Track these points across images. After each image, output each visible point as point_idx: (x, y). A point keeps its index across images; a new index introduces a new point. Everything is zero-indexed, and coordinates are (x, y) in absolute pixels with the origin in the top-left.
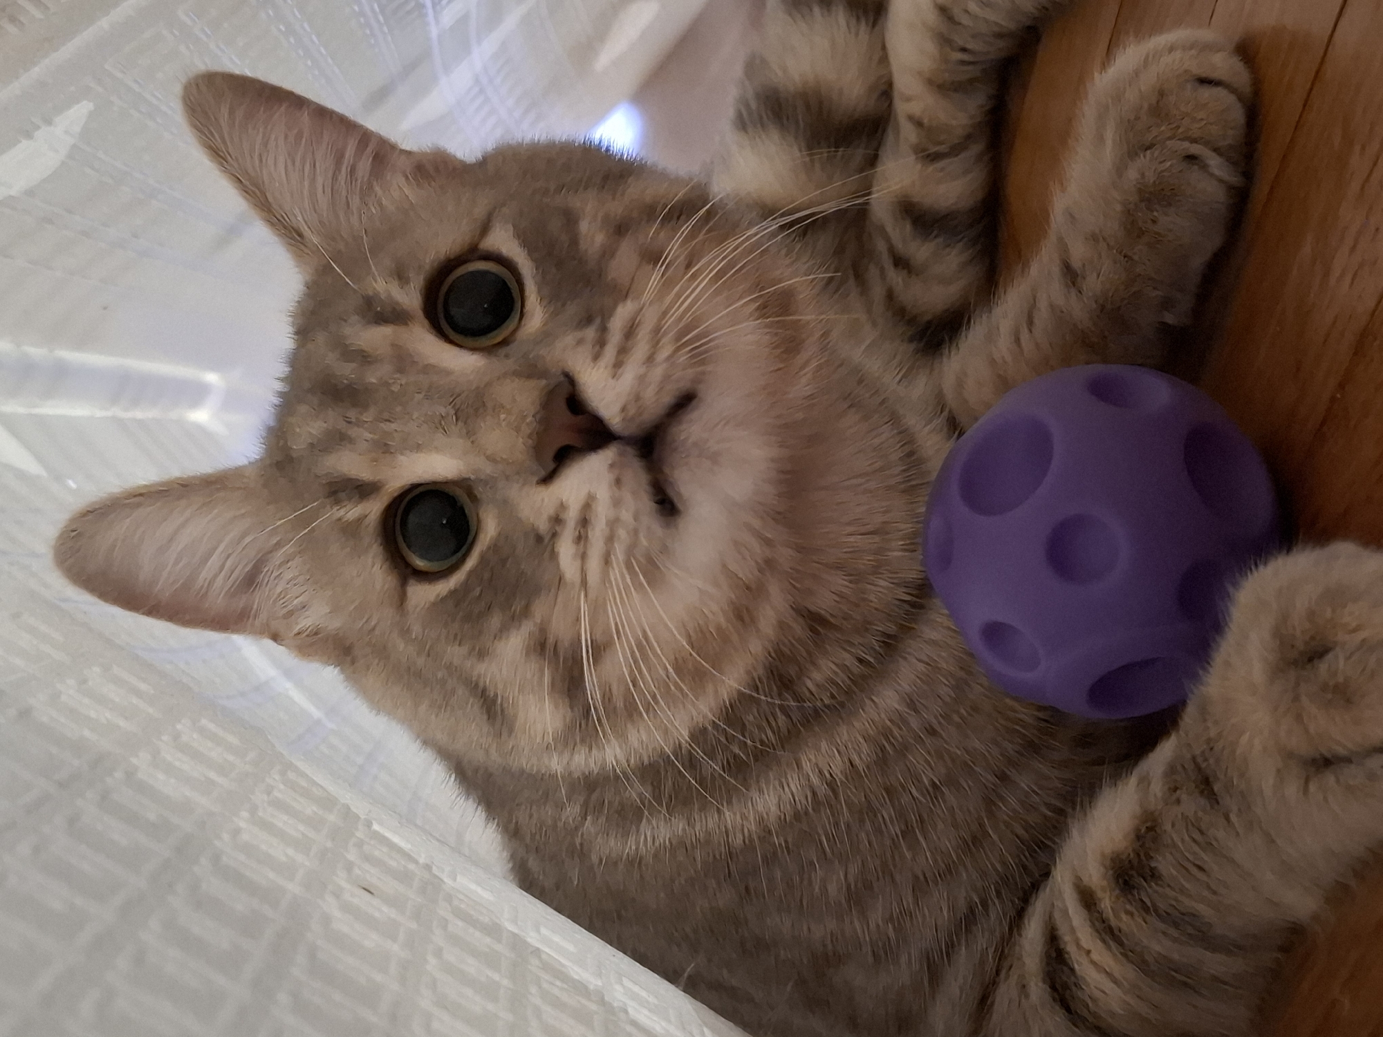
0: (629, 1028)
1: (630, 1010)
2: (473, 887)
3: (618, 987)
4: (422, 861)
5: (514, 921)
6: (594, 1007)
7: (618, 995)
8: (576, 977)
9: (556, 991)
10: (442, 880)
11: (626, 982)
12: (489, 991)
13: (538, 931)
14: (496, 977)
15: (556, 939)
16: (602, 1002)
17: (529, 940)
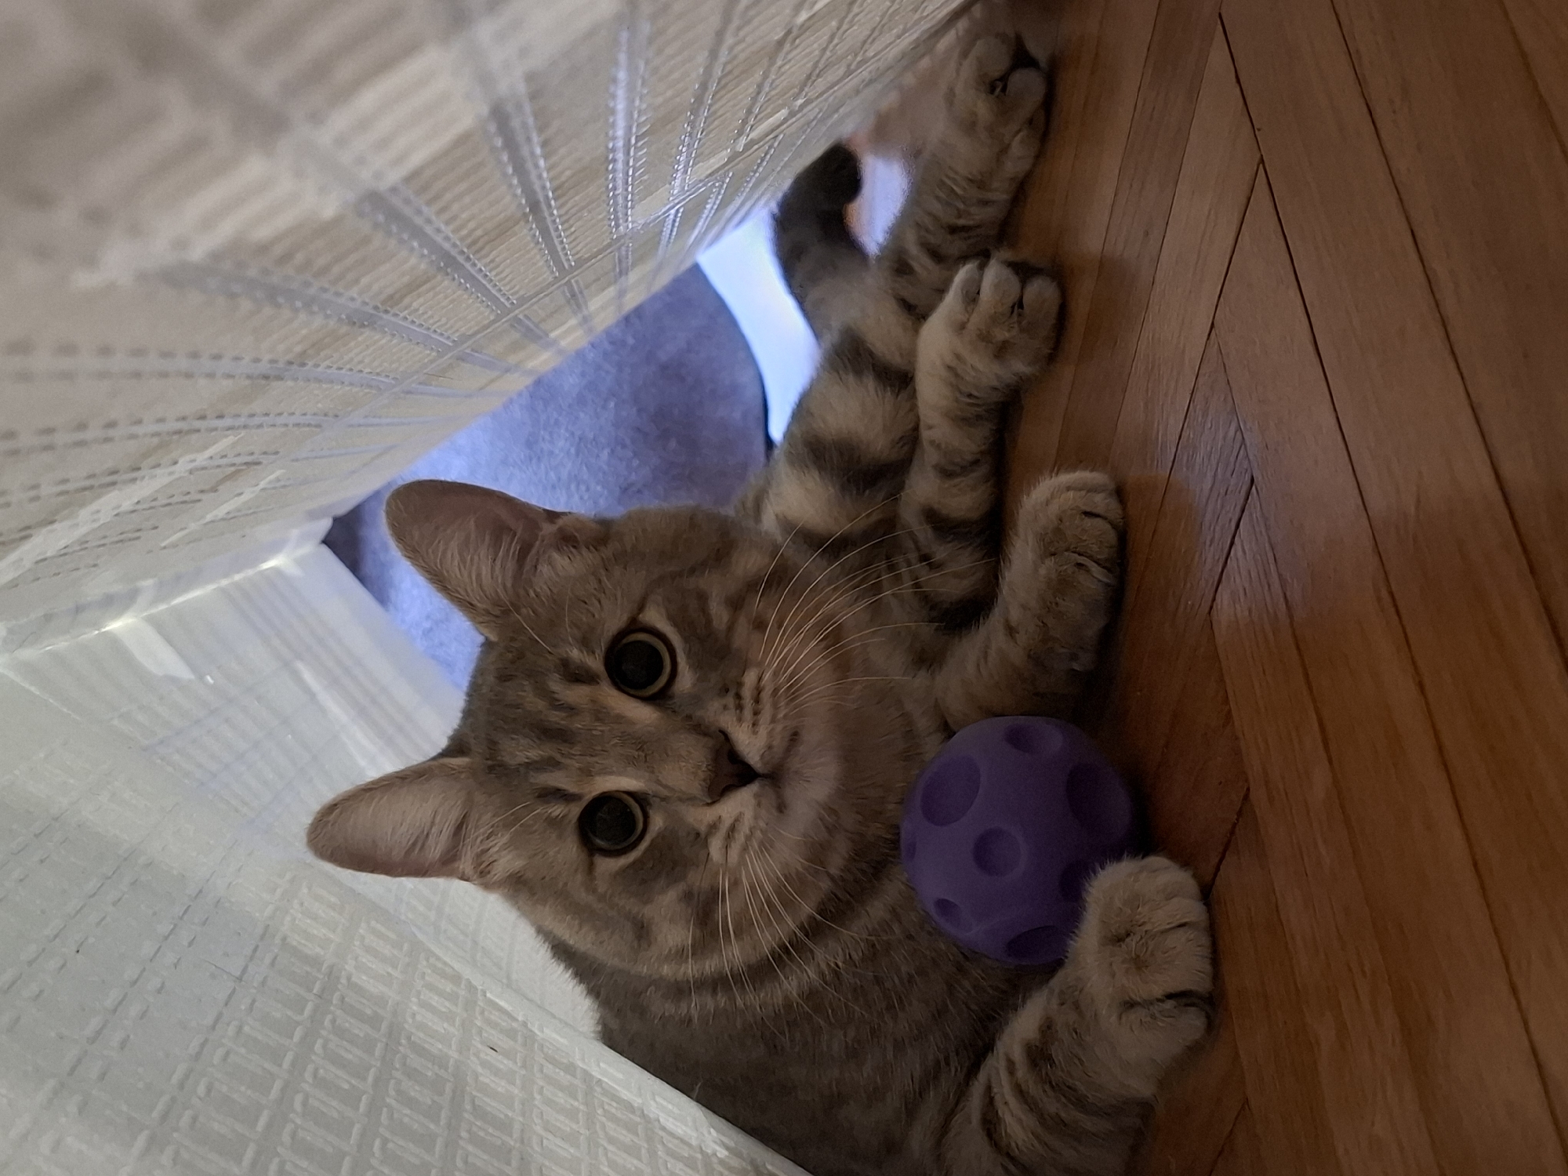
0: (661, 1133)
1: (661, 1120)
2: (555, 1035)
3: (652, 1102)
4: (520, 1018)
5: (583, 1060)
6: (638, 1119)
7: (653, 1110)
8: (626, 1098)
9: (613, 1111)
10: (535, 1033)
11: (658, 1099)
12: (572, 1114)
13: (599, 1065)
14: (576, 1104)
15: (611, 1070)
16: (643, 1115)
17: (593, 1073)
